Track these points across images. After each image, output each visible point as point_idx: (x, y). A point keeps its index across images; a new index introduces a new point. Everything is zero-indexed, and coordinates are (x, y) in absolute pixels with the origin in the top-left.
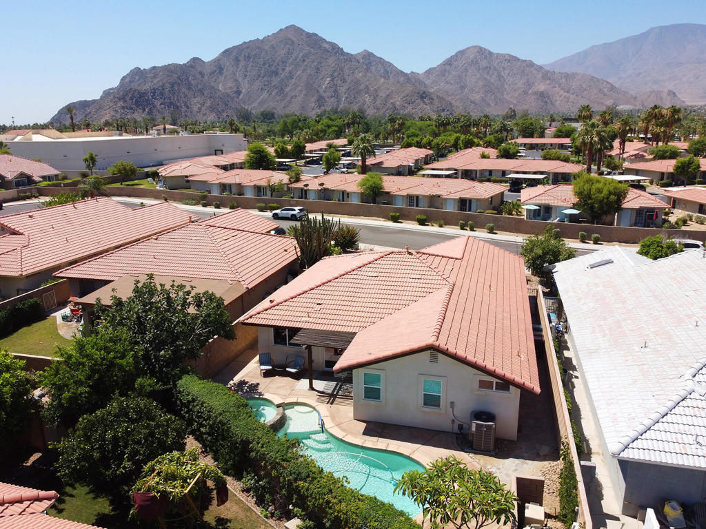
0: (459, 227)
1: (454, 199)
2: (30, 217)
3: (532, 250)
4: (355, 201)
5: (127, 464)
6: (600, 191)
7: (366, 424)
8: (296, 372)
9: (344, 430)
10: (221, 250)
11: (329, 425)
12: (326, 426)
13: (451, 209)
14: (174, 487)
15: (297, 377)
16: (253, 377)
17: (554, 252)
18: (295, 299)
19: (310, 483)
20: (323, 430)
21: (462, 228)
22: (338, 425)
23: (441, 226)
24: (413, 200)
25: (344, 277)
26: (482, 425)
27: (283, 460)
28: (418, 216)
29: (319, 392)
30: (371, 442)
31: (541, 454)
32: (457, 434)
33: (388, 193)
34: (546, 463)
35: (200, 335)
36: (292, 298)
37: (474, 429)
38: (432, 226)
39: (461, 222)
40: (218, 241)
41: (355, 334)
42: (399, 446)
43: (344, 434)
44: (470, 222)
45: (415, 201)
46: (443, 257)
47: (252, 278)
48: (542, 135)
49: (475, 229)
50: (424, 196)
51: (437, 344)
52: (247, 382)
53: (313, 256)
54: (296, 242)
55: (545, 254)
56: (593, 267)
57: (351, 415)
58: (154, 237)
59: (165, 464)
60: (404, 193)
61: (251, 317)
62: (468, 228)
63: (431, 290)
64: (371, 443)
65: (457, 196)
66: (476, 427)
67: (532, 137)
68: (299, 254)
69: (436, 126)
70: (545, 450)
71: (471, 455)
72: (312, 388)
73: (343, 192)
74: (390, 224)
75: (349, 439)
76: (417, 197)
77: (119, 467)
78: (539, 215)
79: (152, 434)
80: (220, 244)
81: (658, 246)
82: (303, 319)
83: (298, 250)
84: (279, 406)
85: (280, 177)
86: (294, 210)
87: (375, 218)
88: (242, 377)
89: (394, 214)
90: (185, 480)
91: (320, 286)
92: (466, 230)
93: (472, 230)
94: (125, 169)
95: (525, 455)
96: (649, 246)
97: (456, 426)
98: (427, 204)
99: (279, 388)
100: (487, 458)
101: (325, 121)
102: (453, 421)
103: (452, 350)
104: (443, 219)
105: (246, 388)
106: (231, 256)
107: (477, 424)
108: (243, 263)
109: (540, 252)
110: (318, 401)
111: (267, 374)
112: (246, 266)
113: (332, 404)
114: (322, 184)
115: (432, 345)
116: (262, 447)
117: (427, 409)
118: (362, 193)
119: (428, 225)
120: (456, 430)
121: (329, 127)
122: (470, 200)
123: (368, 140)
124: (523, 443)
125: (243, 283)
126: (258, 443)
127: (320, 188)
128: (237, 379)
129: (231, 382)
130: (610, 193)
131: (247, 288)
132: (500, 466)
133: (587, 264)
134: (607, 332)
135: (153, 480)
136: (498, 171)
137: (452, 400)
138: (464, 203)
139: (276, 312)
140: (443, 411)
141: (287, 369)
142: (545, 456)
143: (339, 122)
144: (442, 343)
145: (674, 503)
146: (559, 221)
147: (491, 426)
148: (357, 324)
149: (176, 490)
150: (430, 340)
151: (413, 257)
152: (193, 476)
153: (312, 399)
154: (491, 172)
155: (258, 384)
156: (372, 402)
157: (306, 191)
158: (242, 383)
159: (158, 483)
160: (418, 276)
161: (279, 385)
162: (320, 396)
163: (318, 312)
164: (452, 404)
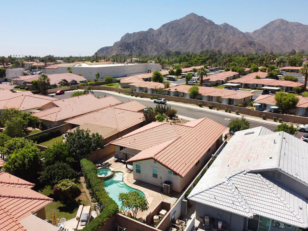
1: (226, 99)
2: (63, 101)
4: (188, 97)
5: (56, 181)
6: (285, 99)
7: (136, 181)
9: (128, 182)
10: (115, 117)
11: (125, 180)
14: (64, 188)
15: (124, 163)
18: (128, 137)
20: (123, 181)
21: (226, 111)
22: (128, 180)
23: (218, 110)
24: (210, 98)
26: (166, 185)
27: (95, 186)
28: (209, 105)
32: (162, 188)
33: (200, 94)
35: (93, 146)
38: (215, 109)
39: (226, 109)
40: (116, 114)
41: (141, 151)
42: (141, 189)
44: (229, 109)
46: (185, 126)
49: (231, 112)
50: (215, 97)
51: (154, 157)
52: (109, 163)
56: (246, 134)
57: (133, 177)
58: (97, 111)
59: (64, 182)
60: (207, 95)
64: (134, 186)
65: (228, 97)
69: (247, 60)
71: (162, 195)
72: (127, 167)
73: (184, 93)
74: (198, 108)
75: (129, 185)
76: (212, 97)
77: (54, 181)
79: (64, 173)
82: (128, 144)
84: (112, 171)
85: (161, 86)
86: (162, 100)
87: (193, 105)
88: (108, 161)
89: (201, 104)
90: (67, 186)
92: (228, 112)
94: (108, 79)
98: (215, 100)
100: (167, 196)
101: (198, 57)
102: (161, 183)
103: (158, 160)
104: (219, 107)
105: (107, 165)
107: (164, 185)
108: (121, 123)
110: (126, 172)
111: (116, 161)
113: (130, 173)
114: (176, 89)
115: (152, 157)
117: (154, 178)
119: (213, 109)
120: (162, 186)
121: (199, 60)
122: (233, 100)
125: (118, 130)
127: (175, 91)
129: (104, 163)
131: (119, 132)
132: (169, 199)
135: (59, 185)
136: (260, 84)
140: (158, 179)
141: (122, 160)
143: (204, 58)
144: (156, 157)
146: (268, 111)
147: (168, 186)
148: (144, 148)
149: (63, 188)
151: (172, 126)
152: (70, 186)
153: (124, 171)
154: (257, 85)
155: (112, 164)
156: (138, 174)
157: (170, 92)
158: (107, 163)
159: (60, 186)
160: (170, 133)
161: (118, 165)
162: (128, 170)
163: (133, 142)
164: (161, 177)
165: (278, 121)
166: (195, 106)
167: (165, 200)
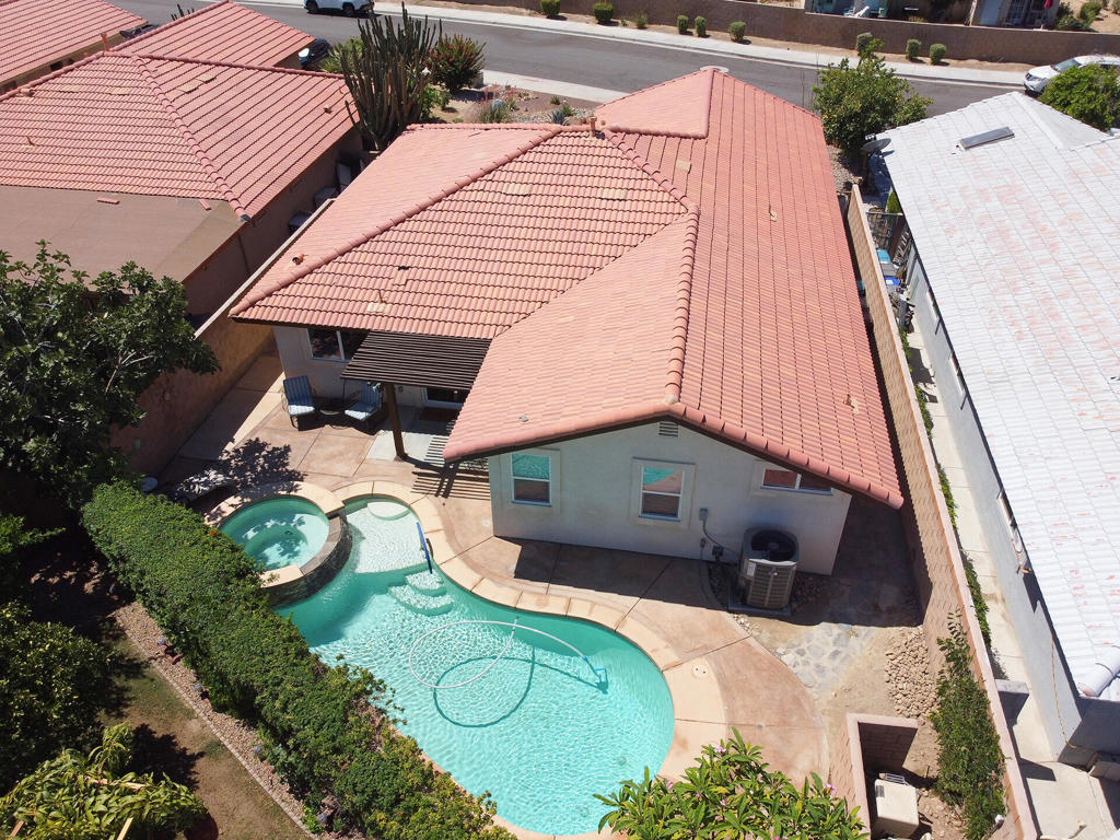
0: (676, 29)
3: (838, 100)
7: (519, 548)
8: (367, 419)
9: (474, 567)
10: (179, 122)
11: (442, 553)
12: (438, 558)
15: (370, 427)
16: (275, 430)
17: (885, 105)
18: (350, 257)
19: (402, 822)
20: (430, 564)
21: (683, 32)
22: (462, 554)
23: (641, 27)
25: (455, 196)
26: (770, 567)
28: (597, 6)
29: (418, 464)
30: (534, 595)
31: (883, 606)
32: (709, 562)
34: (894, 631)
36: (342, 255)
37: (751, 571)
38: (625, 25)
39: (681, 17)
40: (171, 96)
41: (486, 343)
42: (594, 604)
43: (476, 577)
44: (699, 18)
46: (668, 135)
47: (255, 191)
49: (708, 33)
51: (679, 407)
52: (265, 445)
53: (388, 120)
54: (346, 89)
55: (866, 109)
56: (969, 144)
57: (488, 523)
58: (25, 89)
61: (253, 304)
62: (694, 31)
63: (649, 229)
64: (535, 599)
66: (757, 570)
68: (357, 118)
70: (890, 595)
71: (743, 619)
72: (402, 455)
74: (541, 22)
75: (488, 590)
80: (176, 104)
81: (1090, 89)
82: (371, 308)
83: (353, 108)
84: (331, 516)
87: (511, 8)
88: (254, 431)
91: (403, 221)
92: (690, 34)
93: (702, 35)
95: (851, 611)
96: (1069, 87)
97: (708, 549)
99: (332, 457)
100: (776, 624)
102: (703, 541)
103: (714, 421)
104: (646, 12)
105: (261, 460)
106: (204, 134)
107: (759, 565)
108: (233, 151)
109: (857, 106)
110: (416, 488)
111: (305, 423)
112: (241, 159)
113: (446, 495)
115: (669, 411)
116: (284, 709)
117: (650, 521)
119: (616, 24)
120: (708, 554)
124: (843, 581)
125: (234, 204)
126: (276, 697)
128: (242, 436)
129: (230, 447)
131: (245, 217)
132: (804, 646)
133: (956, 138)
134: (1024, 325)
137: (704, 506)
139: (307, 290)
140: (683, 525)
141: (347, 412)
142: (890, 610)
144: (690, 406)
146: (865, 15)
147: (788, 568)
148: (490, 318)
150: (664, 400)
151: (604, 143)
153: (402, 484)
155: (287, 449)
156: (532, 508)
158: (254, 447)
160: (619, 194)
161: (332, 449)
162: (419, 474)
163: (401, 288)
164: (704, 512)
165: (928, 60)
166: (521, 14)
167: (788, 658)
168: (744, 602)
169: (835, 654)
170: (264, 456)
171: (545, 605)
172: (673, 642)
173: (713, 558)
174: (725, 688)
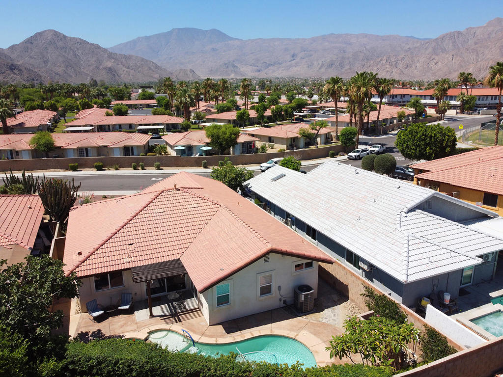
0: (132, 168)
1: (120, 148)
4: (27, 158)
6: (225, 133)
7: (221, 326)
9: (211, 336)
11: (196, 338)
13: (118, 155)
15: (130, 312)
16: (88, 327)
20: (194, 343)
21: (135, 169)
22: (203, 334)
23: (117, 169)
24: (83, 151)
25: (137, 217)
29: (160, 316)
30: (238, 336)
31: (336, 300)
32: (283, 307)
33: (60, 148)
34: (344, 304)
36: (102, 246)
37: (303, 299)
38: (109, 170)
39: (134, 164)
41: (179, 260)
43: (215, 339)
44: (141, 164)
45: (85, 152)
46: (194, 188)
48: (130, 99)
49: (145, 168)
50: (92, 148)
51: (274, 247)
52: (87, 333)
56: (275, 180)
60: (75, 146)
61: (72, 272)
62: (139, 168)
63: (212, 214)
65: (122, 145)
66: (305, 297)
67: (122, 99)
69: (44, 92)
71: (305, 317)
72: (152, 316)
73: (11, 151)
75: (222, 341)
76: (86, 149)
78: (185, 153)
87: (53, 170)
88: (77, 330)
89: (73, 164)
91: (121, 230)
92: (138, 169)
93: (143, 169)
95: (329, 304)
97: (282, 302)
99: (122, 326)
100: (313, 315)
102: (280, 299)
103: (284, 249)
107: (305, 295)
110: (166, 323)
111: (99, 319)
113: (180, 321)
115: (272, 249)
117: (264, 297)
118: (32, 151)
119: (105, 170)
120: (282, 305)
122: (132, 147)
123: (6, 104)
124: (321, 298)
125: (22, 245)
128: (73, 334)
129: (71, 338)
130: (231, 134)
131: (30, 248)
133: (269, 179)
136: (125, 124)
137: (279, 285)
138: (127, 150)
139: (94, 261)
140: (273, 295)
141: (119, 308)
142: (338, 300)
145: (425, 298)
147: (313, 293)
151: (181, 192)
153: (160, 324)
154: (120, 126)
155: (99, 330)
156: (224, 307)
158: (83, 335)
160: (195, 206)
161: (119, 324)
162: (164, 319)
163: (134, 251)
164: (279, 288)
166: (59, 171)
167: (324, 321)
168: (302, 313)
169: (334, 315)
170: (91, 336)
171: (245, 337)
172: (291, 330)
173: (284, 305)
174: (315, 335)
